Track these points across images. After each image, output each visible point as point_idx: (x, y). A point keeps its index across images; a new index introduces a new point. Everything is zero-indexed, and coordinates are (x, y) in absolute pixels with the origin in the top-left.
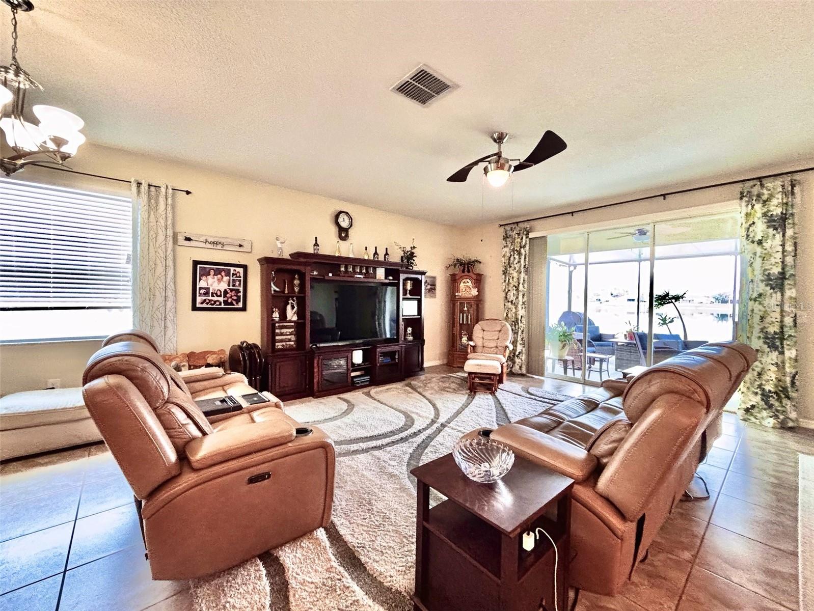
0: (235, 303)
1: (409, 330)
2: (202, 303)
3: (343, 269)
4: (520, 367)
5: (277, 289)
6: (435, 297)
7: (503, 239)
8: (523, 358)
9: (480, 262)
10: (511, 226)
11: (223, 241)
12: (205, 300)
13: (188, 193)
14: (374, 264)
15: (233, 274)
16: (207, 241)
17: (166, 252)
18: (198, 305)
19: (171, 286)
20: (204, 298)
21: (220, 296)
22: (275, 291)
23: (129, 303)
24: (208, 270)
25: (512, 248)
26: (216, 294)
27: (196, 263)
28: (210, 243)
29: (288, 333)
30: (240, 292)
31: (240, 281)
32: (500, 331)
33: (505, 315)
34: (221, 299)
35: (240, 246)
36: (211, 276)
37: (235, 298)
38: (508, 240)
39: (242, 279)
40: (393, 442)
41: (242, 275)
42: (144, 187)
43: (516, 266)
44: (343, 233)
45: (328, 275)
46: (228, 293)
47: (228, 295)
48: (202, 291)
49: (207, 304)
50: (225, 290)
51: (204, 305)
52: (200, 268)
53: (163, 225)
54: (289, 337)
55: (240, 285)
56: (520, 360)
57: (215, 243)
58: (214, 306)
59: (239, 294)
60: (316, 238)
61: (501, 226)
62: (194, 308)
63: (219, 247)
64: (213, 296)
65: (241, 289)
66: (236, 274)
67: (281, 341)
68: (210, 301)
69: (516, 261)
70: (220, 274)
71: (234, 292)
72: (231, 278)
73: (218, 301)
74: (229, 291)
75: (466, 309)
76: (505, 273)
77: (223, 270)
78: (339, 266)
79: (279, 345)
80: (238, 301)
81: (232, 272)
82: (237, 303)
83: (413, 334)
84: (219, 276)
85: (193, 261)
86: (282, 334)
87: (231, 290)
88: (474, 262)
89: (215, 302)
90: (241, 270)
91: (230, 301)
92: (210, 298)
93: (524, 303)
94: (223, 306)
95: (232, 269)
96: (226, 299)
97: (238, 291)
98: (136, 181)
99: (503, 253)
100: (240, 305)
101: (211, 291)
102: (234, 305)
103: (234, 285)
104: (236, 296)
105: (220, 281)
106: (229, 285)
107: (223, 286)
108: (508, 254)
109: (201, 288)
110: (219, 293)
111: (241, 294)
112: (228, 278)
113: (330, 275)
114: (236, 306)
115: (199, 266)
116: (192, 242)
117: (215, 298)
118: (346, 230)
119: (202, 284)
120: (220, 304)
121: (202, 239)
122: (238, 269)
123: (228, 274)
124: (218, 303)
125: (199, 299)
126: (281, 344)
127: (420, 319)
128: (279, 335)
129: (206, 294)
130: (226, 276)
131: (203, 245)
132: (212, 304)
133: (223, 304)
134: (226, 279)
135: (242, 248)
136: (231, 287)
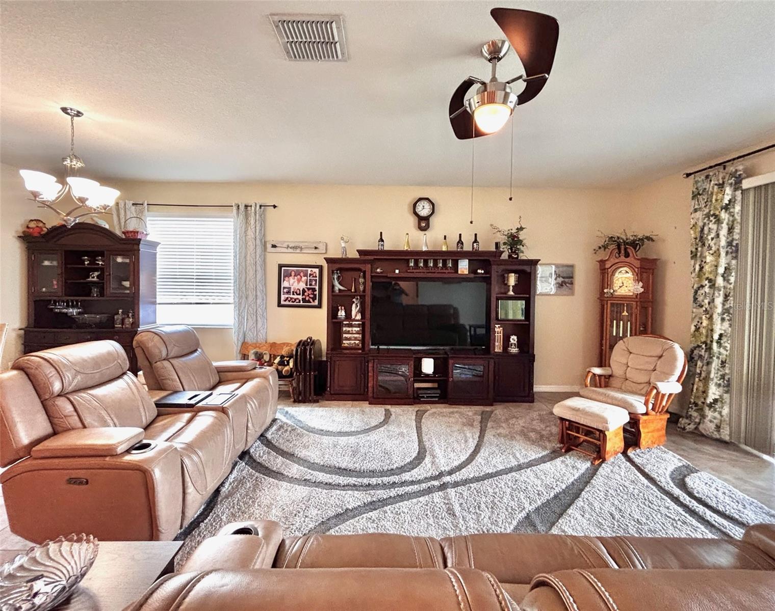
0: (311, 300)
1: (514, 339)
2: (285, 301)
3: (412, 264)
4: (718, 427)
5: (342, 288)
6: (573, 294)
7: (693, 198)
8: (726, 411)
9: (653, 240)
10: (705, 173)
11: (301, 245)
12: (287, 298)
13: (275, 207)
14: (456, 256)
15: (310, 275)
16: (288, 247)
17: (256, 258)
18: (282, 303)
19: (260, 287)
20: (287, 296)
21: (299, 294)
22: (339, 290)
23: (231, 300)
24: (290, 272)
25: (707, 211)
26: (296, 293)
27: (280, 266)
28: (291, 248)
29: (354, 332)
30: (316, 291)
31: (316, 280)
32: (660, 357)
33: (693, 328)
34: (300, 297)
35: (316, 248)
36: (293, 277)
37: (312, 296)
38: (700, 197)
39: (317, 278)
40: (355, 485)
41: (318, 275)
42: (242, 208)
43: (712, 243)
44: (423, 223)
45: (395, 272)
46: (305, 292)
47: (306, 294)
48: (285, 290)
49: (289, 301)
50: (304, 289)
51: (287, 303)
52: (283, 271)
53: (253, 236)
54: (356, 336)
55: (316, 283)
56: (716, 414)
57: (295, 248)
58: (295, 303)
59: (315, 293)
60: (381, 233)
61: (688, 175)
62: (280, 305)
63: (298, 251)
64: (293, 294)
65: (317, 288)
66: (313, 274)
67: (349, 339)
68: (291, 298)
69: (713, 235)
70: (299, 274)
71: (311, 291)
72: (309, 278)
73: (298, 299)
74: (306, 290)
75: (625, 313)
76: (694, 256)
77: (302, 271)
78: (408, 261)
79: (346, 343)
80: (314, 299)
81: (309, 272)
82: (314, 301)
83: (520, 344)
84: (299, 277)
85: (279, 264)
86: (348, 332)
87: (309, 289)
88: (641, 240)
89: (295, 300)
90: (317, 271)
91: (307, 299)
92: (292, 296)
93: (726, 311)
94: (301, 303)
95: (309, 270)
96: (304, 297)
97: (314, 290)
98: (236, 204)
99: (693, 222)
100: (316, 303)
101: (292, 290)
102: (311, 302)
103: (311, 285)
104: (313, 294)
105: (299, 281)
106: (306, 285)
107: (302, 286)
108: (700, 224)
109: (284, 288)
110: (298, 292)
111: (317, 293)
112: (306, 278)
113: (397, 271)
114: (313, 304)
115: (283, 268)
116: (277, 248)
117: (295, 296)
118: (426, 219)
119: (285, 284)
120: (300, 302)
121: (285, 245)
122: (314, 270)
123: (306, 275)
124: (297, 301)
125: (283, 297)
126: (348, 342)
127: (529, 325)
128: (346, 333)
129: (288, 293)
130: (304, 276)
131: (286, 250)
132: (293, 302)
133: (301, 302)
134: (304, 279)
135: (317, 250)
136: (308, 286)
